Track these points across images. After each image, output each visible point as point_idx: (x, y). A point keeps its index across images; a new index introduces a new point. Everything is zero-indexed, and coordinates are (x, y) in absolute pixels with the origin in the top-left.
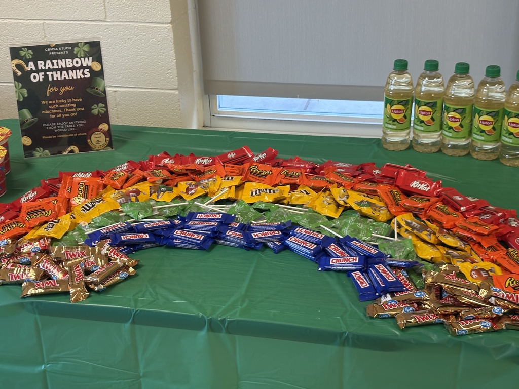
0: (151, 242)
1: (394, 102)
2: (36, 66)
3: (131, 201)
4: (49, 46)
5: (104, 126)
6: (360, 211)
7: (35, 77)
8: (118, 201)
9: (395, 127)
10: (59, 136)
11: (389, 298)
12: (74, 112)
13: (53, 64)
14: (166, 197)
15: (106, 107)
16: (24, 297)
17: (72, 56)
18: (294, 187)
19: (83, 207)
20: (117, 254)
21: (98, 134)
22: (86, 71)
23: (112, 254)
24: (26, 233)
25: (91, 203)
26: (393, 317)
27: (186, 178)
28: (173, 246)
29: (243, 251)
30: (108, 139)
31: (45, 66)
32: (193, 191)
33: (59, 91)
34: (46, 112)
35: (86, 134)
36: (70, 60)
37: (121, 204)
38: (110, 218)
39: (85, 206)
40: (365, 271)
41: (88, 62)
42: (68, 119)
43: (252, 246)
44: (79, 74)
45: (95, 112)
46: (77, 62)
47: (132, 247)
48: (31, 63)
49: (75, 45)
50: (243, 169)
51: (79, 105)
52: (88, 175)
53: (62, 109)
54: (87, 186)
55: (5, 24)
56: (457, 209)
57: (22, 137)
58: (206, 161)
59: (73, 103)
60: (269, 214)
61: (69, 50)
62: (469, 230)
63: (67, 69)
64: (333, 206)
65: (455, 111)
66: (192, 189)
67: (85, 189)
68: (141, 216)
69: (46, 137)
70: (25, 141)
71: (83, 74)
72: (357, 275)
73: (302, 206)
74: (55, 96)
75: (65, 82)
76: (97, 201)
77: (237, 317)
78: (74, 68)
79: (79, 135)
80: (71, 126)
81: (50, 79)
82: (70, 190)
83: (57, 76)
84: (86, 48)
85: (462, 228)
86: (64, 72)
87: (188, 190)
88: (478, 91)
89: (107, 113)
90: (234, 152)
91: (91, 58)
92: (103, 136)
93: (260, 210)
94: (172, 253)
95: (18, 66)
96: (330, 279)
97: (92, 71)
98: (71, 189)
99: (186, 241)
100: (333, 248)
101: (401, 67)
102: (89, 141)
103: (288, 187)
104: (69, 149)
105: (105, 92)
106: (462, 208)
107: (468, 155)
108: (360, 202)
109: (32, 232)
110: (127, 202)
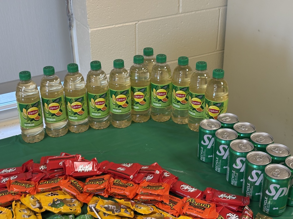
1: (29, 106)
9: (33, 125)
56: (128, 179)
85: (143, 194)
101: (26, 77)
106: (131, 177)
107: (90, 128)
108: (54, 204)
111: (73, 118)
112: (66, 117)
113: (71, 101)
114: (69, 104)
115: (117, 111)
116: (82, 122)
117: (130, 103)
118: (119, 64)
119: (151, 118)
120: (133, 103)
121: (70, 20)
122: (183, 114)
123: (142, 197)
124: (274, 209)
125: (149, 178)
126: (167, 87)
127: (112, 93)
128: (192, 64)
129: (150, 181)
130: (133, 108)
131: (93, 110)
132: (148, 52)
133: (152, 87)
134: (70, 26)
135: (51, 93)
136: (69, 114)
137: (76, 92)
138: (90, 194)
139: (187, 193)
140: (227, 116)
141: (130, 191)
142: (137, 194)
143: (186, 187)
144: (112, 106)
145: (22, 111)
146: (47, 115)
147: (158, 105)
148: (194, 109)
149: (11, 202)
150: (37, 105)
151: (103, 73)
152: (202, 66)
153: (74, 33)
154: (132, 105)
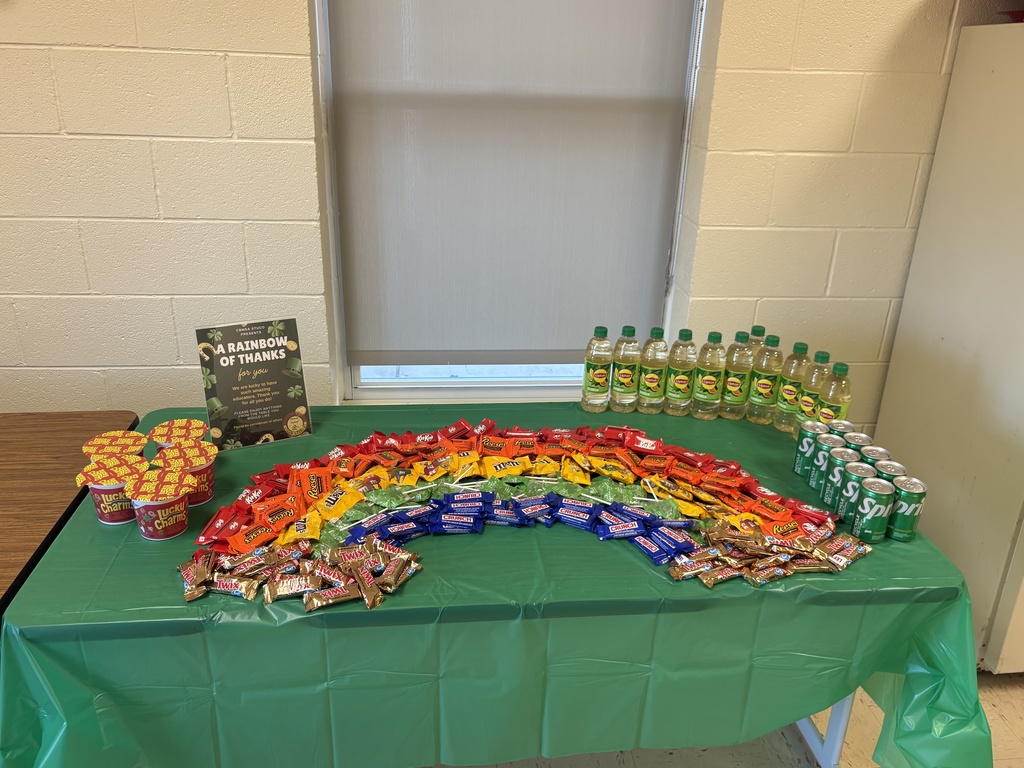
0: (418, 532)
2: (226, 348)
3: (375, 489)
4: (240, 326)
5: (301, 410)
6: (610, 476)
7: (225, 361)
8: (360, 490)
10: (253, 425)
11: (685, 559)
12: (268, 397)
13: (245, 346)
14: (409, 480)
15: (303, 389)
16: (310, 611)
17: (266, 336)
18: (533, 457)
19: (326, 502)
20: (393, 549)
21: (294, 419)
22: (281, 351)
23: (387, 550)
24: (276, 538)
25: (334, 496)
26: (696, 576)
27: (416, 458)
28: (444, 533)
29: (514, 529)
30: (305, 423)
31: (236, 348)
32: (434, 471)
33: (252, 375)
34: (238, 399)
35: (282, 420)
36: (264, 341)
37: (364, 493)
38: (361, 510)
39: (329, 501)
40: (647, 535)
41: (283, 341)
42: (262, 405)
43: (525, 522)
44: (274, 355)
45: (292, 395)
46: (271, 343)
47: (401, 540)
48: (220, 346)
49: (270, 323)
50: (471, 443)
51: (273, 388)
52: (307, 466)
53: (255, 394)
54: (320, 477)
55: (122, 300)
56: (695, 466)
57: (211, 429)
58: (427, 438)
59: (267, 386)
60: (522, 487)
61: (262, 330)
62: (718, 484)
63: (260, 351)
64: (581, 472)
65: (653, 372)
66: (432, 470)
67: (318, 481)
68: (394, 504)
69: (237, 427)
70: (215, 433)
71: (278, 354)
72: (641, 540)
73: (546, 476)
74: (247, 380)
75: (258, 365)
76: (338, 493)
77: (552, 600)
78: (267, 349)
79: (274, 421)
80: (266, 412)
81: (242, 362)
82: (299, 484)
83: (249, 358)
84: (281, 327)
85: (709, 483)
86: (257, 354)
87: (427, 471)
88: (673, 352)
89: (304, 394)
90: (454, 426)
91: (286, 338)
92: (300, 420)
93: (513, 485)
94: (445, 540)
95: (206, 350)
96: (615, 546)
97: (287, 351)
99: (456, 526)
100: (604, 516)
101: (602, 333)
102: (285, 427)
103: (527, 457)
104: (264, 438)
105: (301, 373)
106: (699, 464)
107: (663, 412)
108: (605, 467)
109: (281, 536)
110: (370, 490)
111: (645, 393)
112: (636, 389)
113: (646, 372)
114: (643, 375)
115: (701, 396)
116: (655, 401)
117: (720, 391)
118: (715, 338)
119: (745, 417)
120: (725, 391)
121: (668, 283)
122: (790, 418)
123: (707, 486)
124: (866, 531)
125: (721, 470)
126: (773, 379)
127: (699, 372)
128: (811, 354)
129: (722, 474)
130: (723, 398)
131: (671, 389)
132: (758, 331)
133: (753, 375)
134: (667, 292)
135: (626, 358)
136: (641, 387)
137: (655, 362)
138: (647, 471)
139: (763, 495)
140: (841, 423)
141: (694, 477)
142: (702, 482)
143: (763, 489)
144: (697, 389)
145: (588, 371)
146: (615, 383)
147: (757, 400)
148: (803, 412)
149: (561, 456)
150: (607, 367)
151: (693, 345)
152: (823, 357)
153: (670, 300)
154: (723, 393)
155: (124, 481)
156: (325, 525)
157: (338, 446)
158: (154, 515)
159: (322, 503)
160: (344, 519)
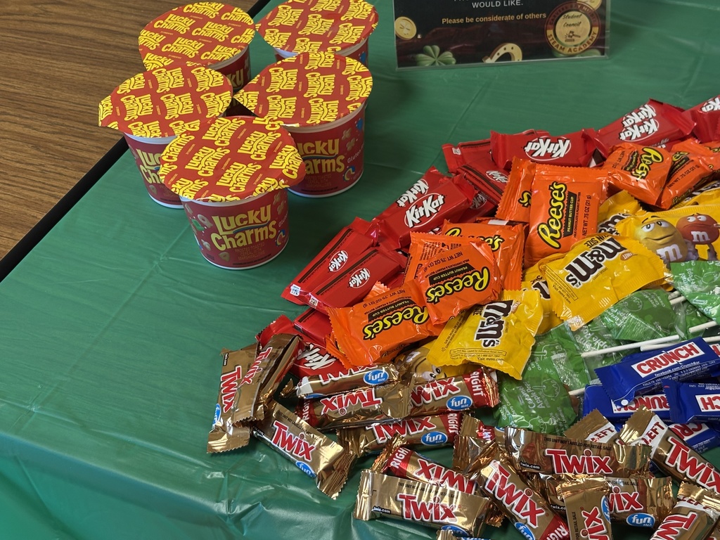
3: (698, 259)
8: (662, 251)
10: (482, 19)
19: (570, 268)
20: (693, 463)
21: (573, 17)
23: (678, 462)
24: (432, 338)
25: (592, 255)
30: (596, 30)
35: (545, 16)
37: (669, 263)
38: (650, 317)
39: (576, 266)
52: (563, 147)
54: (575, 196)
57: (396, 19)
67: (569, 203)
69: (449, 21)
70: (402, 28)
76: (605, 251)
79: (527, 17)
82: (526, 200)
92: (585, 23)
98: (529, 198)
102: (550, 32)
104: (501, 51)
109: (445, 334)
110: (686, 259)
155: (172, 133)
156: (551, 331)
157: (653, 102)
158: (207, 222)
159: (557, 270)
160: (595, 327)
